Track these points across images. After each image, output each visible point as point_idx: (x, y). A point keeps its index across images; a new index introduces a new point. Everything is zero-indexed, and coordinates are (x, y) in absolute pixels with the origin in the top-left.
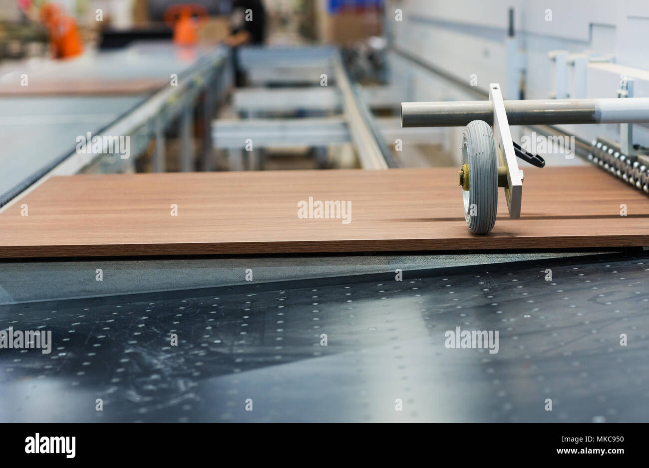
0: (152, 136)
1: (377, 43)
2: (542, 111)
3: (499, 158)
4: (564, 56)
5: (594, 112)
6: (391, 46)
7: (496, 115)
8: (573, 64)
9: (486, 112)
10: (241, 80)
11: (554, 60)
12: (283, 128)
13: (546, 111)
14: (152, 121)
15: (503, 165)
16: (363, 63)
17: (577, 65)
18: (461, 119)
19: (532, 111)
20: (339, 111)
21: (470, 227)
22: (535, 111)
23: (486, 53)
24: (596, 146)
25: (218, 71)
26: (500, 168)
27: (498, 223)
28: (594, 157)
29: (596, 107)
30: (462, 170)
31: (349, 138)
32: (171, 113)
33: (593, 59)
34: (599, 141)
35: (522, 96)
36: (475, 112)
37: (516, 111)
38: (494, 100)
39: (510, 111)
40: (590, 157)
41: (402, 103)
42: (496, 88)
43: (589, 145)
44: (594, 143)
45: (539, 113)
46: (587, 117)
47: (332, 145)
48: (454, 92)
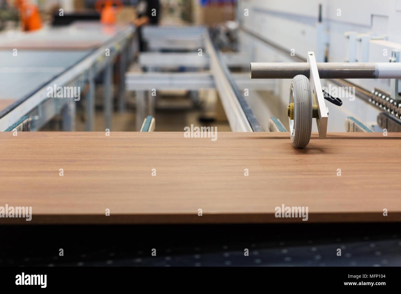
0: (87, 82)
1: (232, 25)
2: (341, 70)
3: (313, 99)
4: (355, 35)
5: (374, 71)
6: (241, 27)
7: (312, 72)
8: (360, 40)
9: (305, 70)
10: (143, 47)
11: (348, 37)
12: (171, 79)
13: (344, 70)
14: (87, 72)
15: (315, 104)
16: (223, 38)
17: (363, 41)
18: (290, 74)
19: (335, 70)
20: (207, 68)
21: (293, 143)
22: (337, 70)
23: (303, 33)
24: (374, 94)
25: (129, 41)
26: (314, 106)
27: (311, 141)
28: (372, 100)
29: (376, 68)
30: (289, 107)
31: (214, 86)
32: (99, 67)
33: (373, 37)
34: (376, 90)
35: (326, 60)
36: (298, 70)
37: (324, 70)
38: (311, 62)
39: (321, 70)
40: (370, 100)
41: (251, 63)
42: (312, 55)
43: (370, 92)
44: (373, 92)
45: (339, 71)
46: (369, 74)
47: (202, 90)
48: (282, 56)
